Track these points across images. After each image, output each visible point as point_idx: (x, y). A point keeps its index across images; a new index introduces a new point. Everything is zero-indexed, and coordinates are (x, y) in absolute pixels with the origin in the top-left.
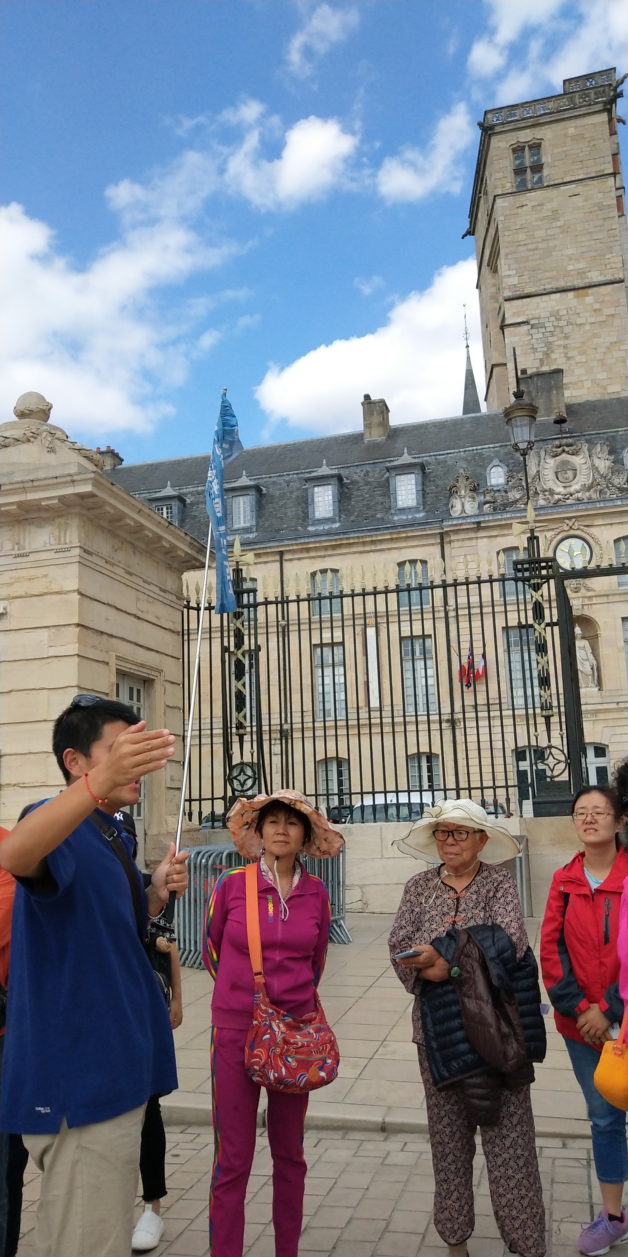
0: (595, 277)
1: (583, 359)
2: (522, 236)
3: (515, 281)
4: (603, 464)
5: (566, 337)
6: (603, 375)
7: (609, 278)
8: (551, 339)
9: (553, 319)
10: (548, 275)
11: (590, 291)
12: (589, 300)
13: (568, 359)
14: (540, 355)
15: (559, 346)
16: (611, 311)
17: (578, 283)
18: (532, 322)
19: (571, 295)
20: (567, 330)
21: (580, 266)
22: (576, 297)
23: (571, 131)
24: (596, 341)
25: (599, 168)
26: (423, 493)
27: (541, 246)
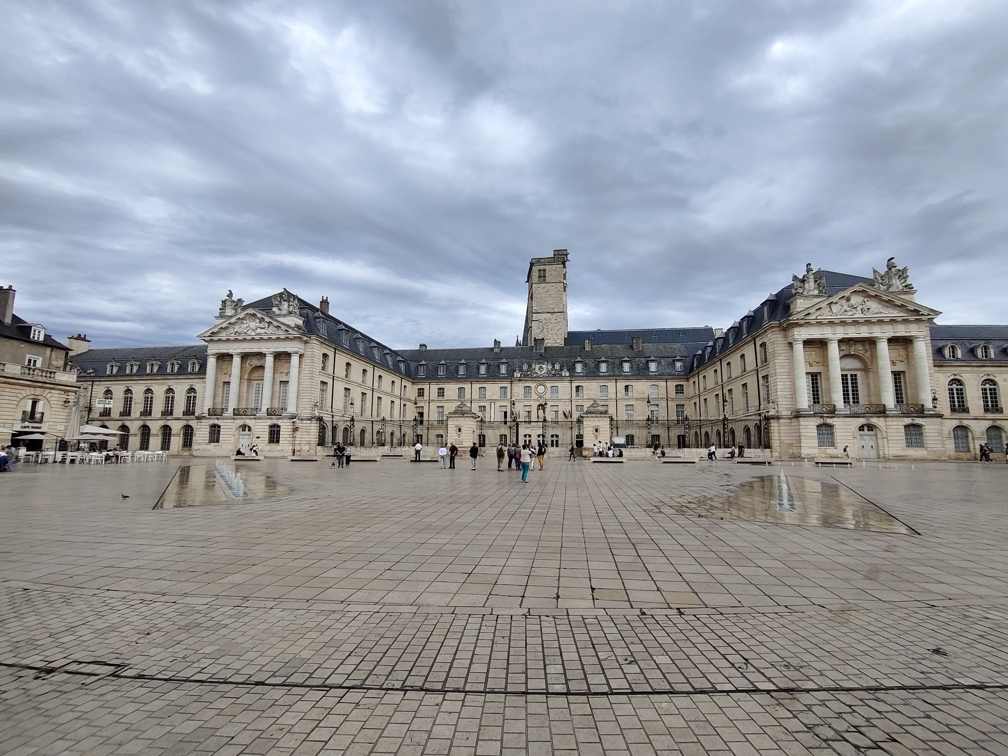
0: (556, 310)
1: (551, 332)
2: (538, 296)
3: (536, 308)
4: (550, 368)
5: (548, 326)
6: (556, 337)
7: (560, 311)
8: (544, 326)
9: (544, 321)
10: (544, 308)
11: (555, 314)
12: (554, 316)
13: (548, 332)
14: (540, 330)
15: (546, 328)
16: (560, 320)
17: (552, 311)
18: (539, 321)
19: (550, 314)
20: (548, 324)
21: (553, 306)
23: (554, 268)
24: (555, 328)
25: (559, 280)
26: (507, 370)
27: (543, 300)
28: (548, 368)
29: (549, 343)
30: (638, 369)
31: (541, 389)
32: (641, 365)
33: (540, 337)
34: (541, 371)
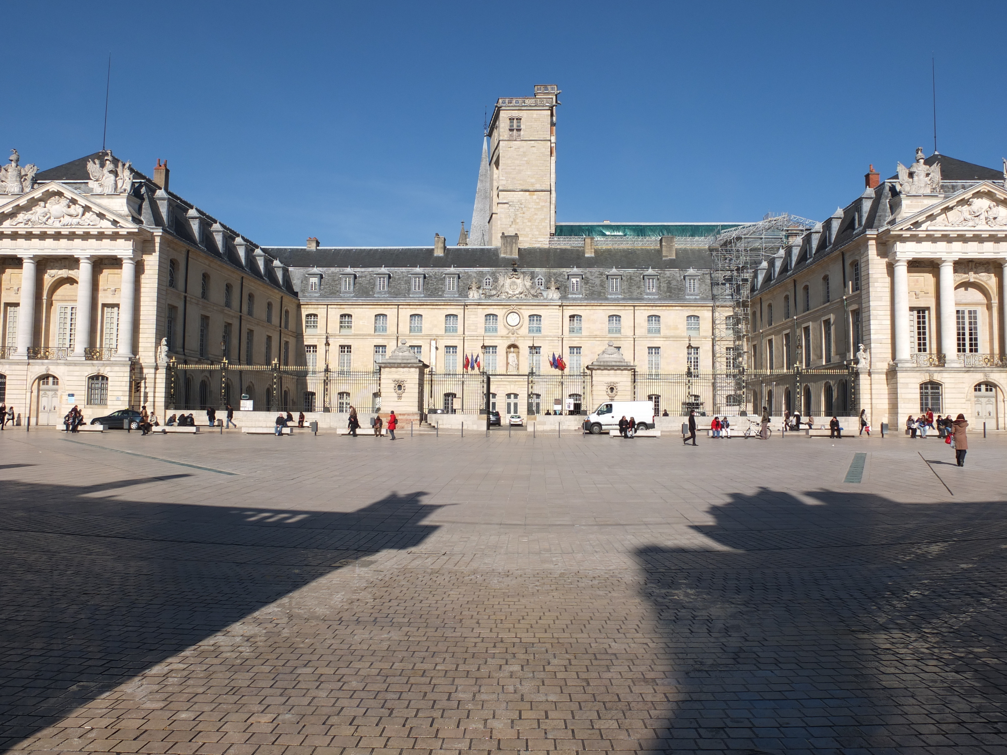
0: (538, 187)
1: (529, 224)
2: (509, 162)
3: (504, 183)
4: (528, 284)
5: (524, 213)
6: (537, 233)
7: (543, 188)
8: (517, 213)
9: (519, 203)
10: (519, 182)
11: (536, 193)
12: (535, 197)
13: (523, 222)
14: (512, 220)
15: (520, 216)
16: (543, 204)
17: (531, 188)
18: (510, 203)
19: (528, 193)
20: (524, 209)
21: (533, 180)
22: (530, 195)
23: (535, 116)
24: (535, 217)
25: (544, 136)
26: (458, 286)
27: (517, 168)
28: (525, 285)
29: (525, 243)
30: (669, 290)
31: (513, 319)
32: (674, 283)
33: (511, 232)
34: (514, 290)
